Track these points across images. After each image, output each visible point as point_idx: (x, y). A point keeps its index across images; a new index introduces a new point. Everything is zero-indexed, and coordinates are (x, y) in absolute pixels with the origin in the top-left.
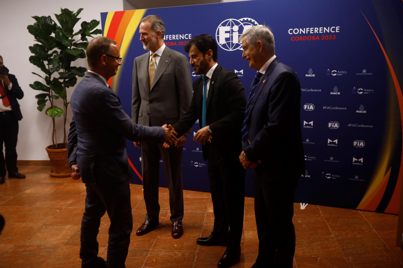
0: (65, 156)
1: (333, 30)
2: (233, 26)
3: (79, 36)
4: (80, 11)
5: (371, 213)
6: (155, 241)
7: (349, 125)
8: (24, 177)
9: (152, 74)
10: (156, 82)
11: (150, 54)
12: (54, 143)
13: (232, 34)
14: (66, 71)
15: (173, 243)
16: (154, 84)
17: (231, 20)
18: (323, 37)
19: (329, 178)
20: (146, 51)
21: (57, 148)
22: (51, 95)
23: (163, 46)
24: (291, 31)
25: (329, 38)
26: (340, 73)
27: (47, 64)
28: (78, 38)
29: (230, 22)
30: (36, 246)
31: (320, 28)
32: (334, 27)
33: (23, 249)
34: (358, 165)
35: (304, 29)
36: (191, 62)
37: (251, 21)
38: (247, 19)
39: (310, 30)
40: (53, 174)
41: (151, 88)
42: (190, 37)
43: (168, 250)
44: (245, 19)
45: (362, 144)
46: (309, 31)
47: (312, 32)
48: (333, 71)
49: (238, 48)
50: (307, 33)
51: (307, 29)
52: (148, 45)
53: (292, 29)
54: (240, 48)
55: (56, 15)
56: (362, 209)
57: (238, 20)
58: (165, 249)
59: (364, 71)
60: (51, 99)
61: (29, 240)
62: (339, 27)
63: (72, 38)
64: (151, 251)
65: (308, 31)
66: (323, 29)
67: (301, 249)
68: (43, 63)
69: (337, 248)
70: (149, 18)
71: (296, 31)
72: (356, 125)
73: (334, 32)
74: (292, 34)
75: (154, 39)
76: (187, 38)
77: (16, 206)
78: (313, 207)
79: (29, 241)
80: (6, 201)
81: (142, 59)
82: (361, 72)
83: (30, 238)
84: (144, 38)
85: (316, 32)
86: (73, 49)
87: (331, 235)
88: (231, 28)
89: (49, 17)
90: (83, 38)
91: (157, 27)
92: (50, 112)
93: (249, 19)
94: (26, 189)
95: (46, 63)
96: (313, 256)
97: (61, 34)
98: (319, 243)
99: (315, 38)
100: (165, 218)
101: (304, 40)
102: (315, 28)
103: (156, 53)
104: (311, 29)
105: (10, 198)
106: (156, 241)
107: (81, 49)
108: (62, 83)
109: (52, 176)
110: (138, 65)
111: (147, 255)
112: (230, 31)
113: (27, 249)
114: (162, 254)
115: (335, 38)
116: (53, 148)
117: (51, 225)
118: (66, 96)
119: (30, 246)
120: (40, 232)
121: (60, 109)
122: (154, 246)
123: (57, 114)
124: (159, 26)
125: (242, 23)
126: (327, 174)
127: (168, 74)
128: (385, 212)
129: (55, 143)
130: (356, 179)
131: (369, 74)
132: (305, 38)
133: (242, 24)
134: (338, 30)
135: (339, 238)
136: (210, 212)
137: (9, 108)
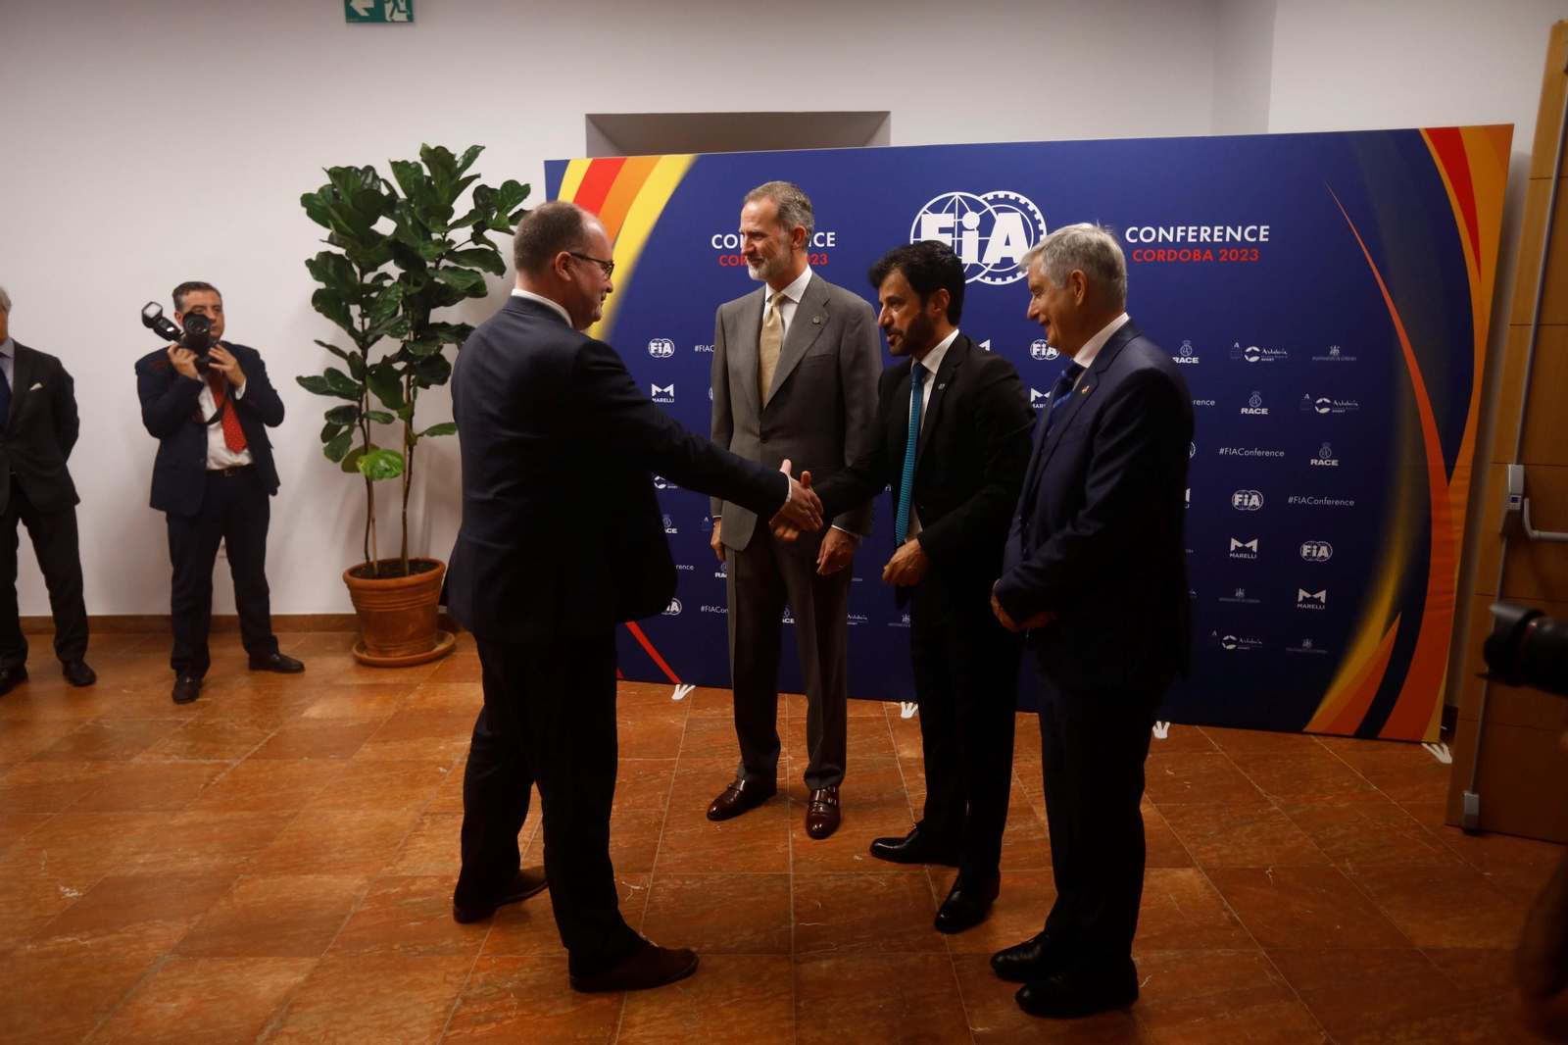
0: (410, 599)
1: (1252, 234)
2: (962, 212)
3: (469, 230)
4: (473, 154)
5: (1345, 740)
6: (791, 849)
7: (1291, 500)
8: (300, 668)
9: (772, 356)
10: (784, 379)
11: (767, 298)
12: (367, 558)
13: (960, 235)
14: (415, 336)
15: (845, 851)
16: (779, 385)
17: (957, 195)
18: (1224, 253)
19: (1231, 647)
20: (757, 285)
21: (380, 577)
22: (364, 411)
23: (807, 274)
24: (1134, 235)
25: (1240, 256)
26: (1268, 355)
27: (360, 316)
28: (461, 237)
29: (955, 200)
30: (435, 877)
31: (1216, 228)
32: (1255, 228)
33: (398, 889)
34: (1311, 610)
35: (1172, 229)
36: (884, 318)
37: (1016, 202)
38: (1007, 196)
39: (1186, 231)
40: (365, 656)
41: (768, 396)
42: (832, 242)
43: (843, 871)
44: (1001, 194)
45: (1324, 552)
46: (1184, 234)
47: (1193, 237)
48: (1249, 350)
49: (978, 278)
50: (1178, 240)
51: (1179, 229)
52: (764, 267)
53: (1136, 229)
54: (983, 277)
55: (394, 165)
56: (1321, 731)
57: (979, 195)
58: (832, 870)
59: (1335, 351)
60: (365, 422)
61: (400, 860)
62: (1268, 227)
63: (444, 237)
64: (795, 878)
65: (1181, 237)
66: (1224, 231)
67: (1209, 848)
68: (348, 310)
69: (1301, 839)
70: (770, 189)
71: (1148, 235)
72: (1311, 500)
73: (1254, 240)
74: (1135, 241)
75: (781, 252)
76: (823, 245)
77: (301, 758)
78: (1186, 730)
79: (404, 864)
80: (260, 745)
81: (740, 312)
82: (1327, 353)
83: (404, 855)
84: (755, 248)
85: (1204, 238)
86: (446, 267)
87: (1271, 806)
88: (957, 220)
89: (369, 169)
90: (477, 237)
91: (795, 216)
92: (367, 463)
93: (1013, 196)
94: (304, 707)
95: (355, 310)
96: (1252, 867)
97: (410, 223)
98: (1249, 829)
99: (1202, 255)
100: (786, 780)
101: (1169, 259)
102: (1203, 228)
103: (784, 292)
104: (1190, 229)
105: (267, 735)
106: (793, 848)
107: (468, 268)
108: (400, 373)
109: (362, 663)
110: (728, 328)
111: (788, 888)
112: (954, 228)
113: (413, 888)
114: (832, 885)
115: (1257, 257)
116: (362, 577)
117: (444, 813)
118: (413, 414)
119: (414, 879)
120: (423, 835)
121: (392, 453)
122: (795, 863)
123: (386, 470)
124: (799, 211)
125: (991, 205)
126: (1226, 638)
127: (821, 358)
128: (1379, 736)
129: (371, 560)
130: (1304, 648)
131: (1347, 359)
132: (1172, 255)
133: (990, 208)
134: (1265, 236)
135: (1297, 812)
136: (908, 756)
137: (243, 459)
